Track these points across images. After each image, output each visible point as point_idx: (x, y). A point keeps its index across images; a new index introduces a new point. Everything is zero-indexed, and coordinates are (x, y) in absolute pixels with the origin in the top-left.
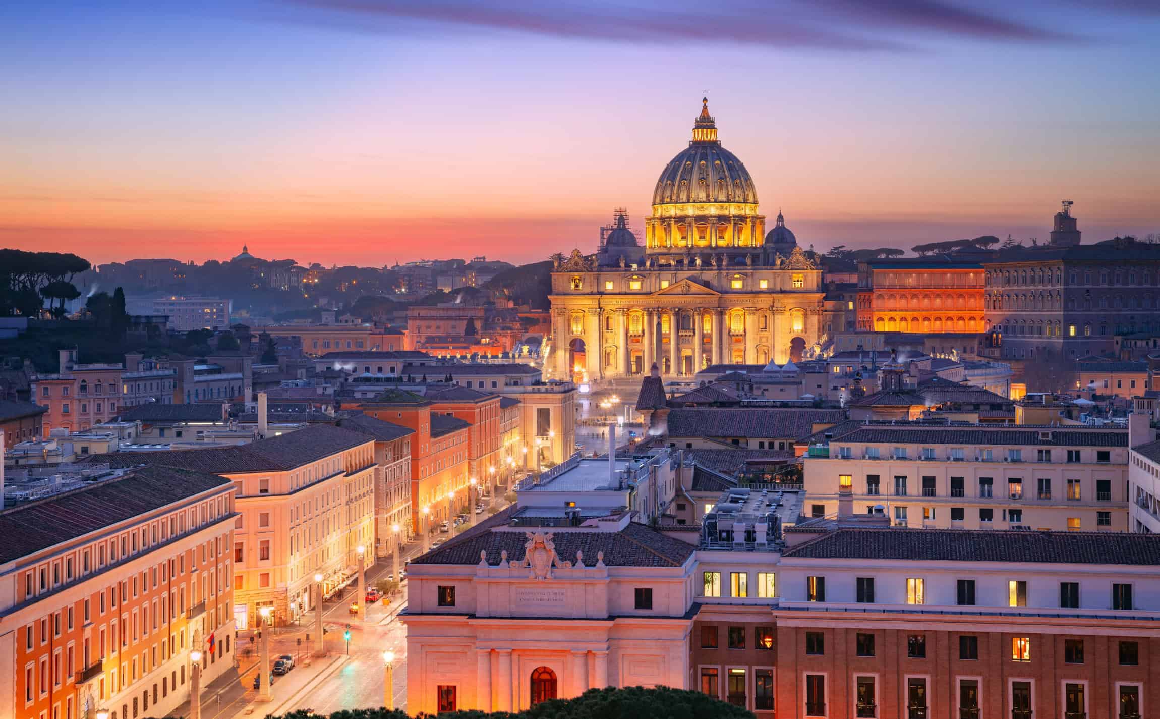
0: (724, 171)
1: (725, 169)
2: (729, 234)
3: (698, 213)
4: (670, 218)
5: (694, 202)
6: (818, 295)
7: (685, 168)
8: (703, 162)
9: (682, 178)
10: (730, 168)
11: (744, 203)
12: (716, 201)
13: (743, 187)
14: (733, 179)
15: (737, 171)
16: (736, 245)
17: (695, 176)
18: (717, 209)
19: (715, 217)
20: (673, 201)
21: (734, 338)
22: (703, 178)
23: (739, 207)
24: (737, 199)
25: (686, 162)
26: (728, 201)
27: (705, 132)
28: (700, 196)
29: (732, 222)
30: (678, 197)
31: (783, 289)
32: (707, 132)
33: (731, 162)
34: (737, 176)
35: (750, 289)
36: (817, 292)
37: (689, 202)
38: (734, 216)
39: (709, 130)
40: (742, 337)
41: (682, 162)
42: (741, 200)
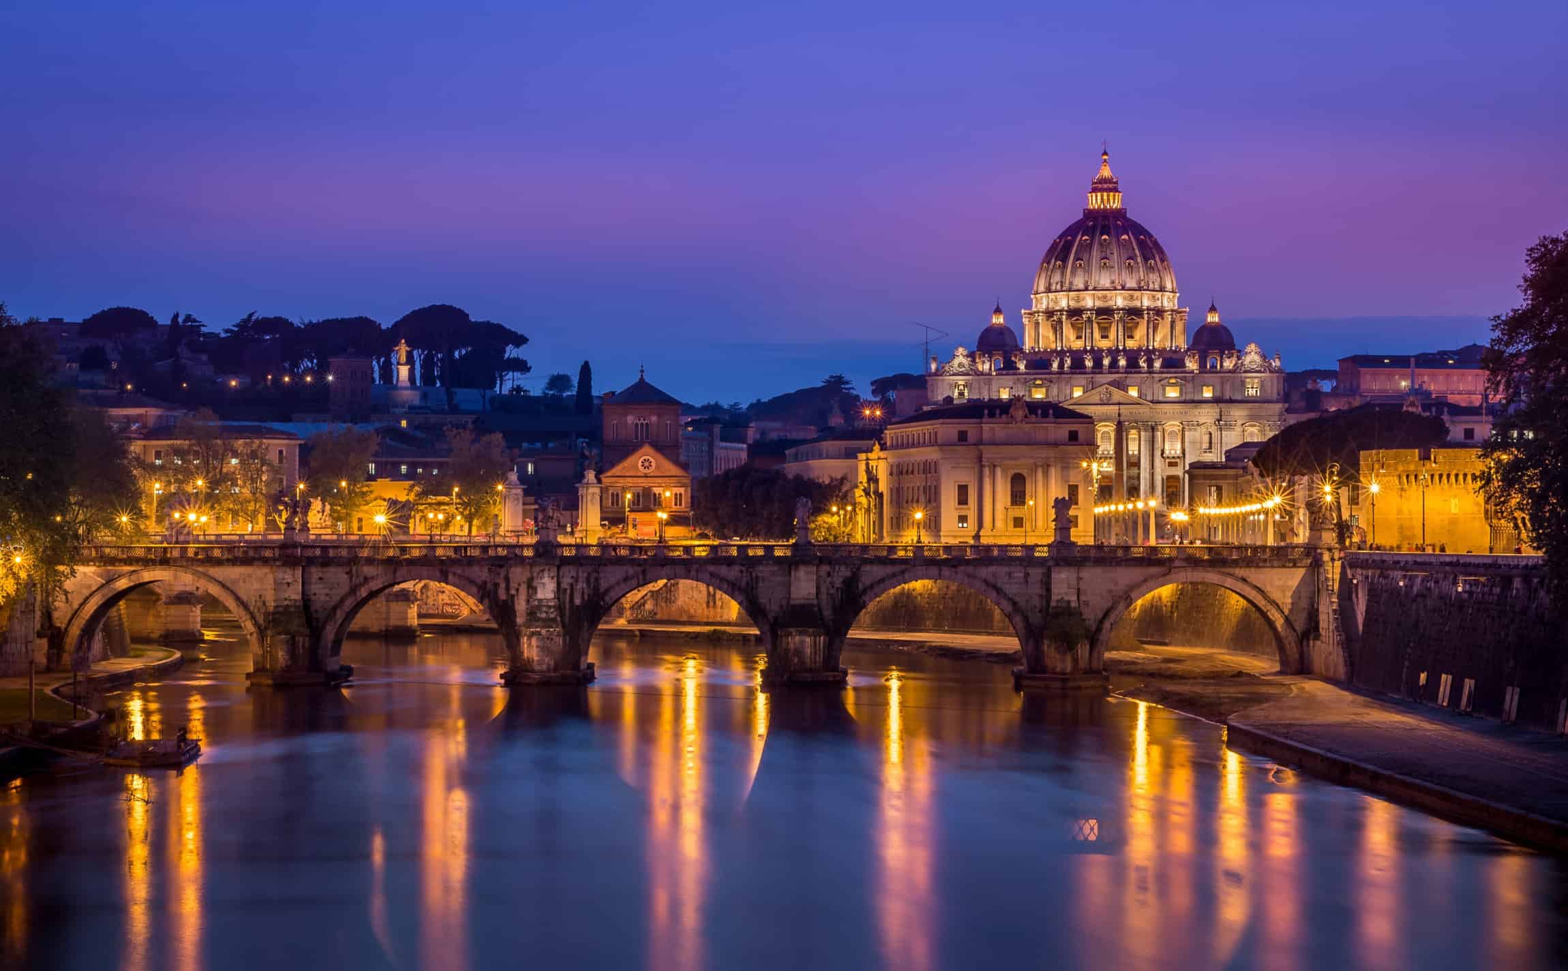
0: (1134, 249)
1: (1135, 247)
2: (1140, 332)
3: (1099, 304)
4: (1061, 311)
5: (1095, 289)
6: (1280, 405)
7: (1080, 245)
8: (1105, 237)
9: (1077, 259)
10: (1142, 245)
11: (1161, 291)
12: (1123, 288)
13: (1159, 271)
14: (1146, 259)
15: (1151, 248)
16: (1151, 348)
17: (1095, 253)
18: (1125, 298)
19: (1122, 309)
20: (1064, 288)
21: (1167, 461)
22: (1106, 258)
23: (1154, 297)
24: (1151, 286)
25: (1082, 236)
26: (1140, 289)
27: (1105, 198)
28: (1102, 282)
29: (1146, 316)
30: (1071, 283)
31: (1233, 398)
32: (1108, 196)
33: (1142, 237)
34: (1150, 256)
35: (1189, 397)
36: (1277, 402)
37: (1086, 289)
38: (1149, 309)
39: (1112, 194)
40: (1178, 460)
41: (1076, 237)
42: (1157, 287)
